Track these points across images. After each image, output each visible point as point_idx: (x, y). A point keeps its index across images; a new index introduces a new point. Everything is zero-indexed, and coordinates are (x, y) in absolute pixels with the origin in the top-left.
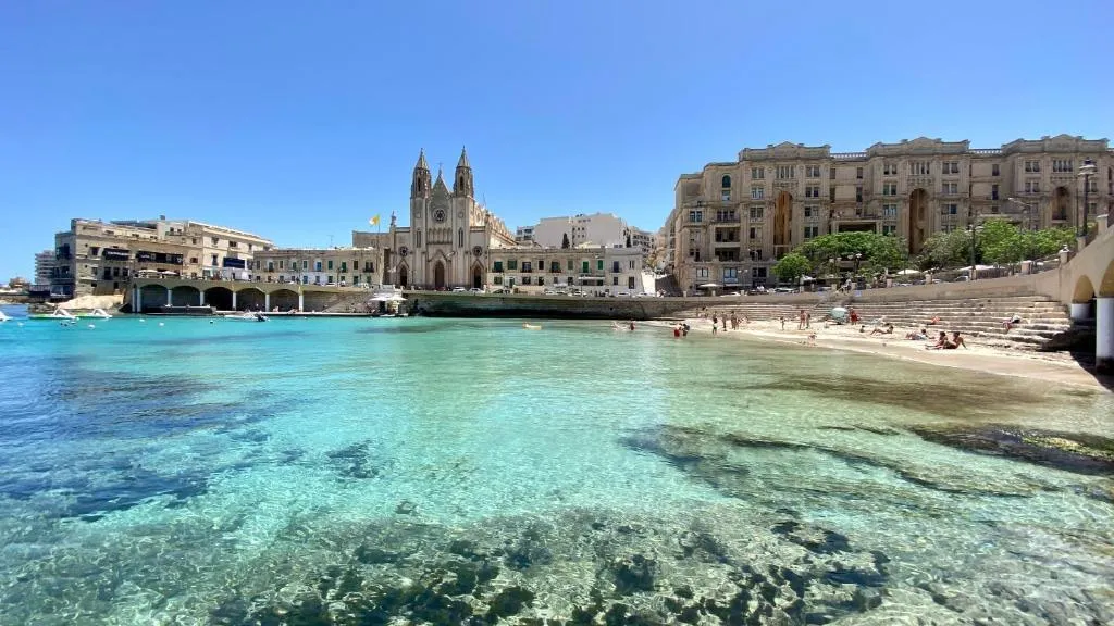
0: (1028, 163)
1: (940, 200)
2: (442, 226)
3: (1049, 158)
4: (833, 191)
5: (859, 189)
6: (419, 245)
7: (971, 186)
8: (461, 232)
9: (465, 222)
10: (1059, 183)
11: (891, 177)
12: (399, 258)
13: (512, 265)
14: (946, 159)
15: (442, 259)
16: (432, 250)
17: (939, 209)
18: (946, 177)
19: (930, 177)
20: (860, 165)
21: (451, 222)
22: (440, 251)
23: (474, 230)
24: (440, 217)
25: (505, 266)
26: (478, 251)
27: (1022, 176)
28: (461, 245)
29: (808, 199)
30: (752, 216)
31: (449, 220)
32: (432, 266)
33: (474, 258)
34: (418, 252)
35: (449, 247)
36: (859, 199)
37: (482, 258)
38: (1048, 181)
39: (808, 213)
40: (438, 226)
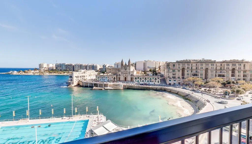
0: (227, 64)
1: (210, 70)
2: (126, 71)
3: (231, 63)
4: (192, 67)
5: (196, 67)
6: (122, 74)
7: (216, 67)
8: (129, 72)
9: (130, 71)
10: (233, 68)
11: (202, 66)
12: (119, 76)
13: (138, 78)
14: (212, 63)
15: (126, 76)
16: (124, 75)
17: (210, 72)
18: (212, 66)
19: (209, 66)
20: (196, 63)
21: (128, 70)
22: (126, 75)
23: (131, 72)
24: (126, 70)
25: (137, 78)
26: (132, 75)
27: (226, 67)
28: (129, 74)
29: (187, 69)
30: (178, 71)
31: (127, 70)
32: (124, 77)
33: (131, 76)
34: (122, 75)
35: (127, 74)
36: (196, 69)
37: (133, 76)
38: (231, 67)
39: (187, 71)
40: (125, 71)
